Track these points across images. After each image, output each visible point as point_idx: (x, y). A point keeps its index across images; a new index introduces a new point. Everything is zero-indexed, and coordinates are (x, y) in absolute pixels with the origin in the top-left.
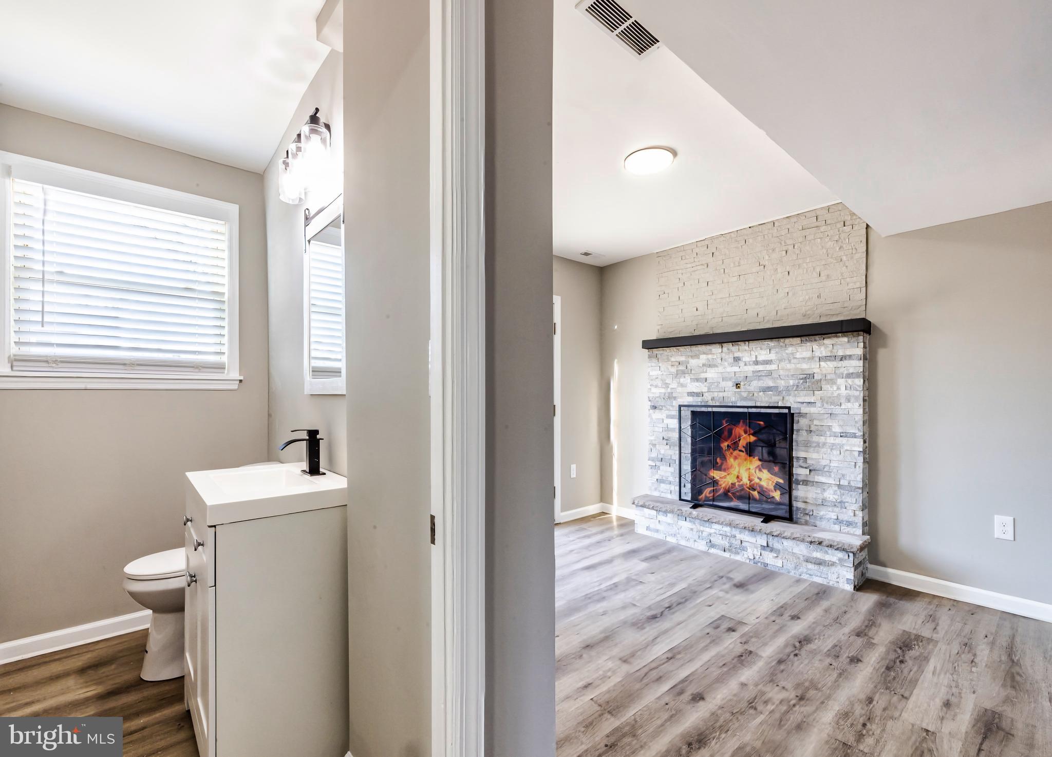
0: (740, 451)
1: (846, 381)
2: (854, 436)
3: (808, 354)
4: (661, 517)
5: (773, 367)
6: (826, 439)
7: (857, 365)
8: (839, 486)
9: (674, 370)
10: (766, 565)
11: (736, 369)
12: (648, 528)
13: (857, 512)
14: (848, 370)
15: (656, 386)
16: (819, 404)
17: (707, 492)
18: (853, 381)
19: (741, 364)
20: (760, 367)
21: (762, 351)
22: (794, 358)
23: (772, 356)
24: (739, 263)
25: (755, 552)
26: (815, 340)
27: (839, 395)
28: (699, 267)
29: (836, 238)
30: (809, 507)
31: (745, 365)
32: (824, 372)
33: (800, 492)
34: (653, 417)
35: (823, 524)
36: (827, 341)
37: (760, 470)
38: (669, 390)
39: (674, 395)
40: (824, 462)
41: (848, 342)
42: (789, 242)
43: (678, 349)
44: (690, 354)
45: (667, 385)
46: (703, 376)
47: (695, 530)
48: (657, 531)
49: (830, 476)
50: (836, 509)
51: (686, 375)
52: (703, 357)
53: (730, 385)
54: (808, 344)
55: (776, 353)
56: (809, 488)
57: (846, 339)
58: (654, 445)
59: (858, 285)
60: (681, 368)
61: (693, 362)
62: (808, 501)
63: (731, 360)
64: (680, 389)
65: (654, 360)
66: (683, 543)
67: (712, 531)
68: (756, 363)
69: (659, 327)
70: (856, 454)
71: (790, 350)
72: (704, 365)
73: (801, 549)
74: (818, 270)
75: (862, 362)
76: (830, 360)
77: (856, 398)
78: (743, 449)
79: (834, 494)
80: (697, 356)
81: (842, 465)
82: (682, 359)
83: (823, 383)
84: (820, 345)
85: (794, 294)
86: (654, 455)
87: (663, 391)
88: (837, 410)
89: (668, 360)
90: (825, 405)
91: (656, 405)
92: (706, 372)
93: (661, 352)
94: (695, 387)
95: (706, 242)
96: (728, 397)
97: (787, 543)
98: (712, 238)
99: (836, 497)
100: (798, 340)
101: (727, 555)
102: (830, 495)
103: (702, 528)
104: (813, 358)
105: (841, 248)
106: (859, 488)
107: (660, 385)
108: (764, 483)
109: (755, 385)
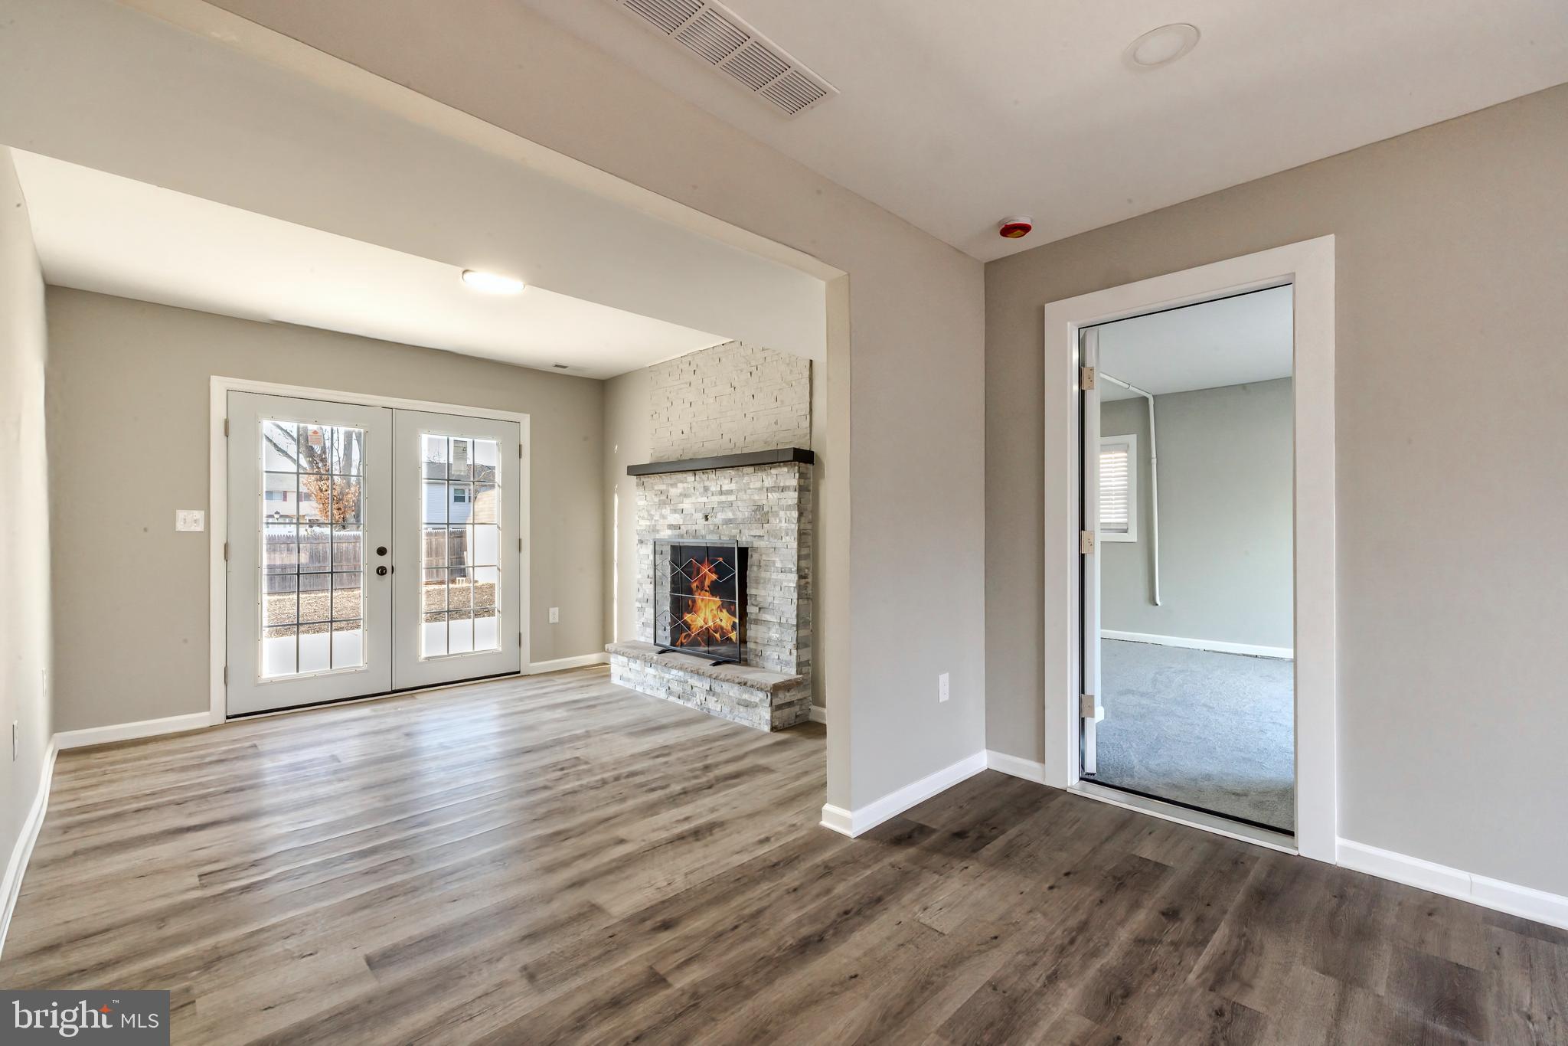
0: (706, 591)
1: (786, 514)
2: (791, 572)
3: (758, 484)
4: (632, 665)
5: (732, 498)
6: (771, 575)
7: (792, 497)
8: (780, 624)
9: (656, 500)
10: (709, 710)
11: (704, 499)
12: (621, 678)
13: (792, 651)
14: (787, 502)
15: (643, 518)
16: (766, 538)
17: (682, 638)
18: (790, 514)
19: (710, 494)
20: (723, 498)
21: (724, 481)
22: (750, 488)
23: (733, 486)
24: (715, 383)
25: (701, 698)
26: (765, 470)
27: (780, 528)
28: (682, 386)
29: (788, 361)
30: (760, 648)
31: (713, 495)
32: (770, 504)
33: (752, 632)
34: (641, 553)
35: (769, 665)
36: (774, 471)
37: (721, 611)
38: (653, 523)
39: (657, 528)
40: (770, 599)
41: (788, 472)
42: (753, 363)
43: (660, 477)
44: (670, 482)
45: (651, 517)
46: (681, 506)
47: (658, 677)
48: (629, 680)
49: (774, 614)
50: (778, 649)
51: (667, 506)
52: (680, 485)
53: (700, 516)
54: (759, 474)
55: (736, 482)
56: (759, 627)
57: (785, 469)
58: (641, 584)
59: (803, 413)
60: (663, 497)
61: (674, 492)
62: (758, 641)
63: (702, 490)
64: (662, 521)
65: (642, 489)
66: (648, 692)
67: (671, 677)
68: (721, 493)
69: (652, 451)
70: (792, 589)
71: (746, 480)
72: (681, 495)
73: (734, 692)
74: (775, 395)
75: (797, 493)
76: (775, 492)
77: (792, 530)
78: (708, 589)
79: (776, 633)
80: (674, 485)
81: (782, 602)
82: (663, 487)
83: (770, 514)
84: (767, 475)
85: (757, 419)
86: (640, 596)
87: (648, 523)
88: (779, 544)
89: (653, 488)
90: (771, 539)
91: (643, 539)
92: (682, 503)
93: (647, 479)
94: (675, 519)
95: (690, 358)
96: (699, 530)
97: (726, 686)
98: (693, 354)
99: (778, 636)
100: (750, 469)
101: (681, 702)
102: (774, 634)
103: (663, 675)
104: (761, 489)
105: (791, 371)
106: (793, 625)
107: (646, 516)
108: (723, 624)
109: (721, 516)
